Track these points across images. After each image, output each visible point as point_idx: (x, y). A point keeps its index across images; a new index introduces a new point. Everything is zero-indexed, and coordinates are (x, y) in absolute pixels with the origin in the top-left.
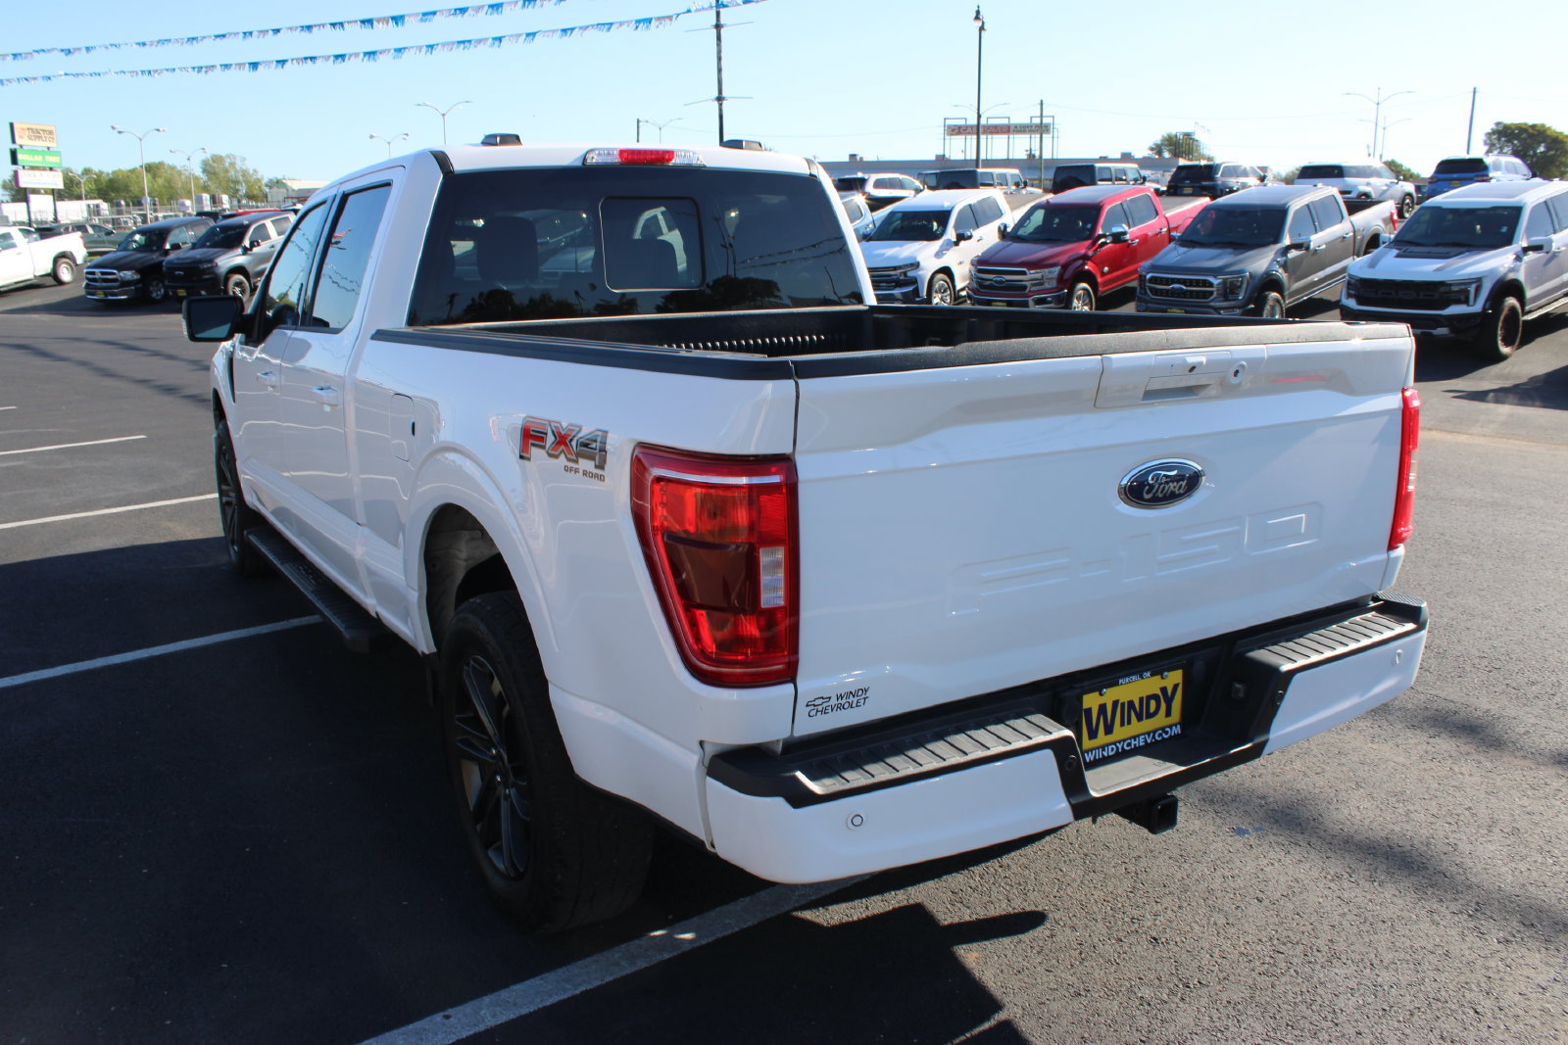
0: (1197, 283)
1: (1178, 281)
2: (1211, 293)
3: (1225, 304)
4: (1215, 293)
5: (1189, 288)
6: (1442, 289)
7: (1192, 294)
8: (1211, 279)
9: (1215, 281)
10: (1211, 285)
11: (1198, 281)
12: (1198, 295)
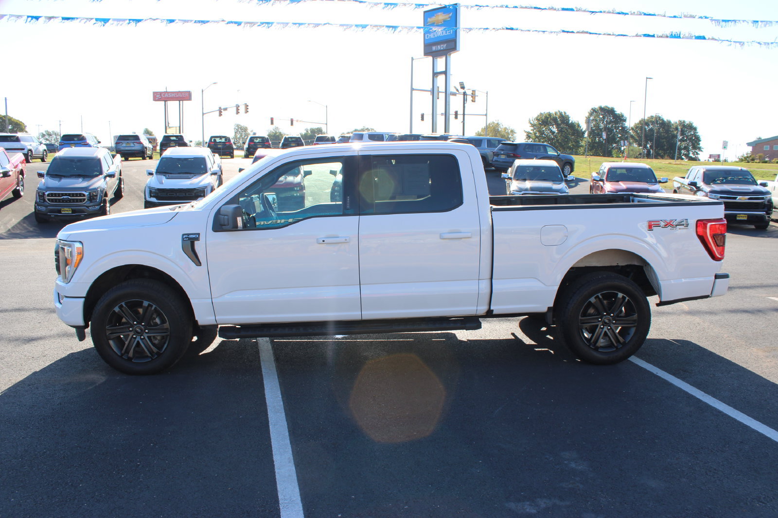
0: (77, 195)
1: (66, 195)
2: (84, 200)
3: (91, 204)
4: (86, 199)
5: (72, 198)
6: (195, 192)
7: (74, 201)
8: (84, 193)
9: (86, 194)
10: (84, 195)
11: (77, 194)
12: (77, 201)
